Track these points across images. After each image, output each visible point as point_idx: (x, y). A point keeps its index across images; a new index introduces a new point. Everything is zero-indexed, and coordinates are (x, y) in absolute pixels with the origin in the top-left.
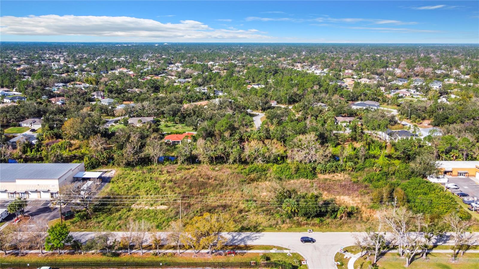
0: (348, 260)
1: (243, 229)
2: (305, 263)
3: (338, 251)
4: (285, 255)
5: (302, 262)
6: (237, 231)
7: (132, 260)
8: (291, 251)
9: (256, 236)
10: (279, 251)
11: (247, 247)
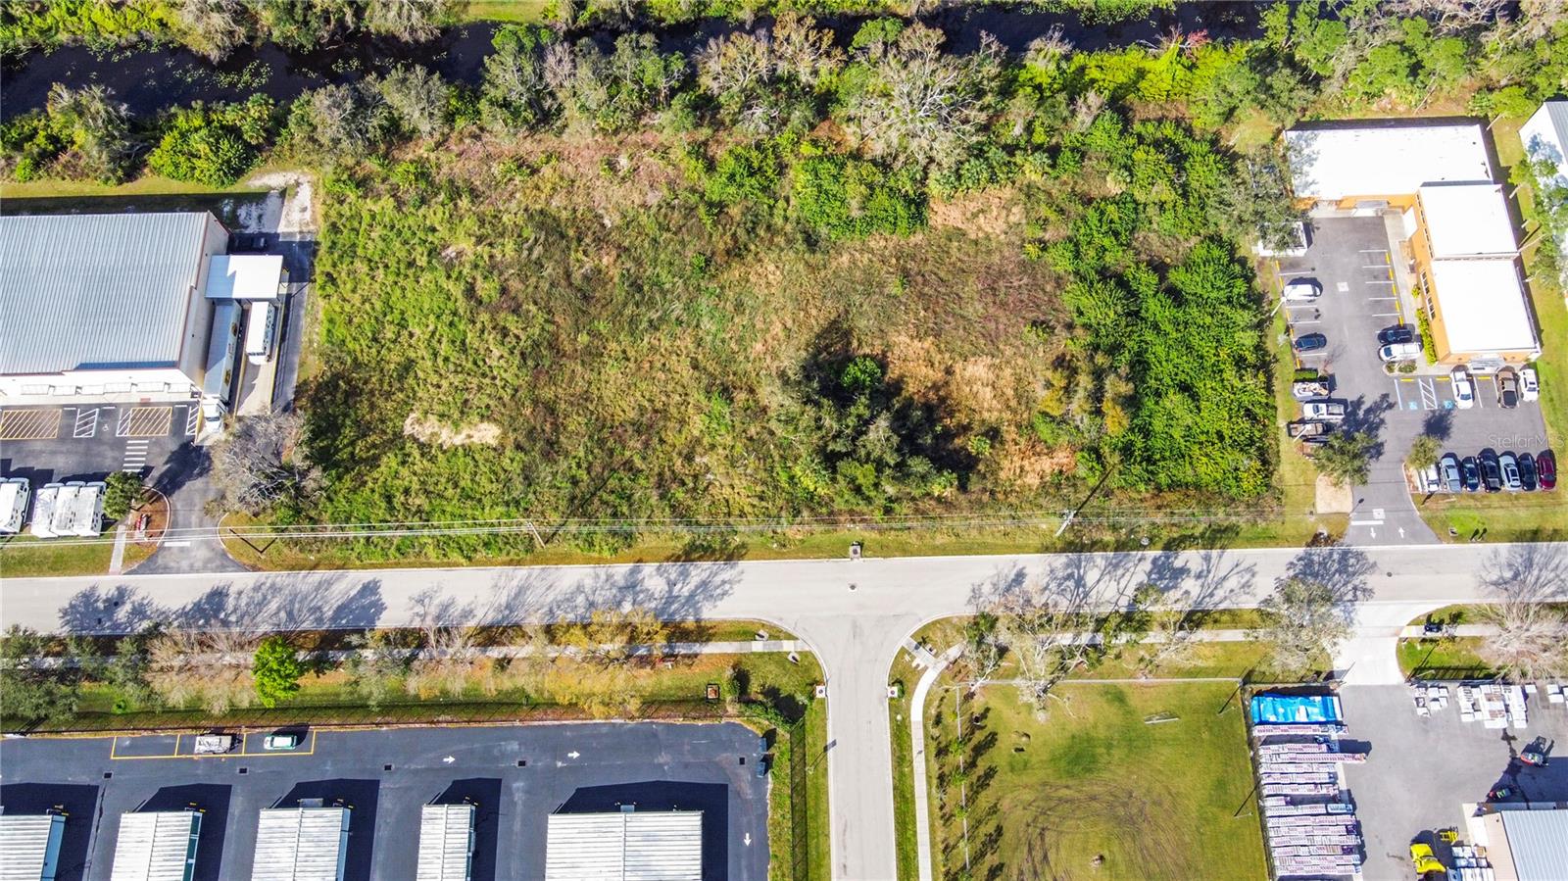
0: (918, 673)
1: (691, 554)
2: (823, 695)
3: (904, 642)
4: (779, 658)
5: (817, 688)
6: (677, 559)
8: (800, 646)
9: (724, 582)
10: (773, 646)
11: (703, 633)
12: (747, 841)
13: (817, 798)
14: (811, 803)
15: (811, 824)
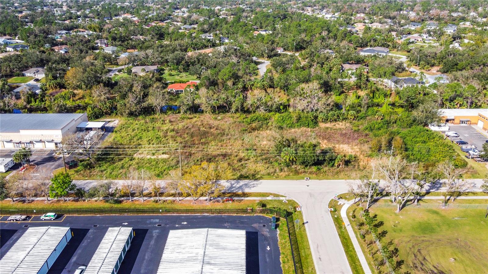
0: (341, 206)
1: (242, 177)
2: (300, 210)
3: (333, 198)
4: (281, 202)
5: (297, 208)
6: (235, 179)
7: (133, 207)
8: (287, 199)
9: (254, 184)
10: (276, 198)
11: (245, 195)
12: (268, 248)
13: (302, 238)
14: (299, 239)
15: (300, 245)
